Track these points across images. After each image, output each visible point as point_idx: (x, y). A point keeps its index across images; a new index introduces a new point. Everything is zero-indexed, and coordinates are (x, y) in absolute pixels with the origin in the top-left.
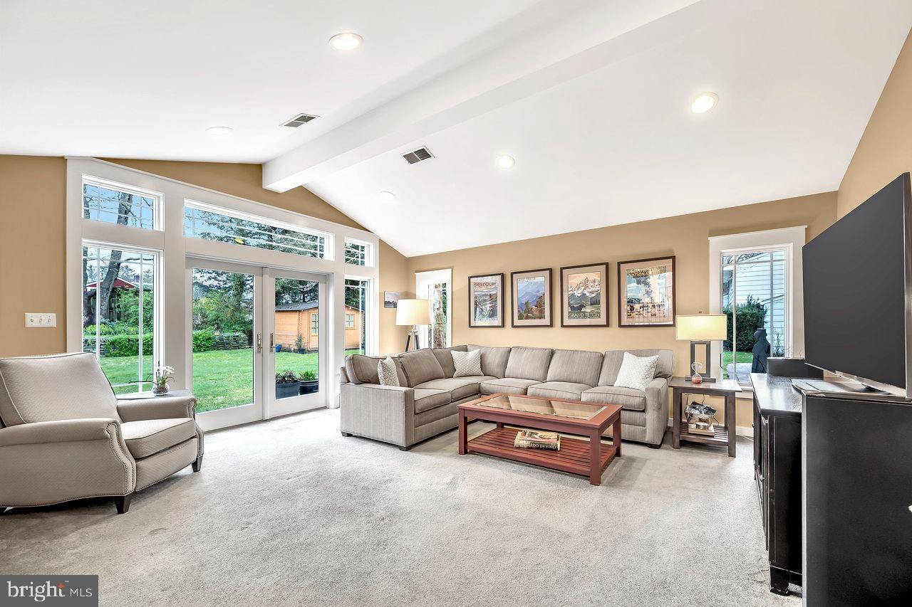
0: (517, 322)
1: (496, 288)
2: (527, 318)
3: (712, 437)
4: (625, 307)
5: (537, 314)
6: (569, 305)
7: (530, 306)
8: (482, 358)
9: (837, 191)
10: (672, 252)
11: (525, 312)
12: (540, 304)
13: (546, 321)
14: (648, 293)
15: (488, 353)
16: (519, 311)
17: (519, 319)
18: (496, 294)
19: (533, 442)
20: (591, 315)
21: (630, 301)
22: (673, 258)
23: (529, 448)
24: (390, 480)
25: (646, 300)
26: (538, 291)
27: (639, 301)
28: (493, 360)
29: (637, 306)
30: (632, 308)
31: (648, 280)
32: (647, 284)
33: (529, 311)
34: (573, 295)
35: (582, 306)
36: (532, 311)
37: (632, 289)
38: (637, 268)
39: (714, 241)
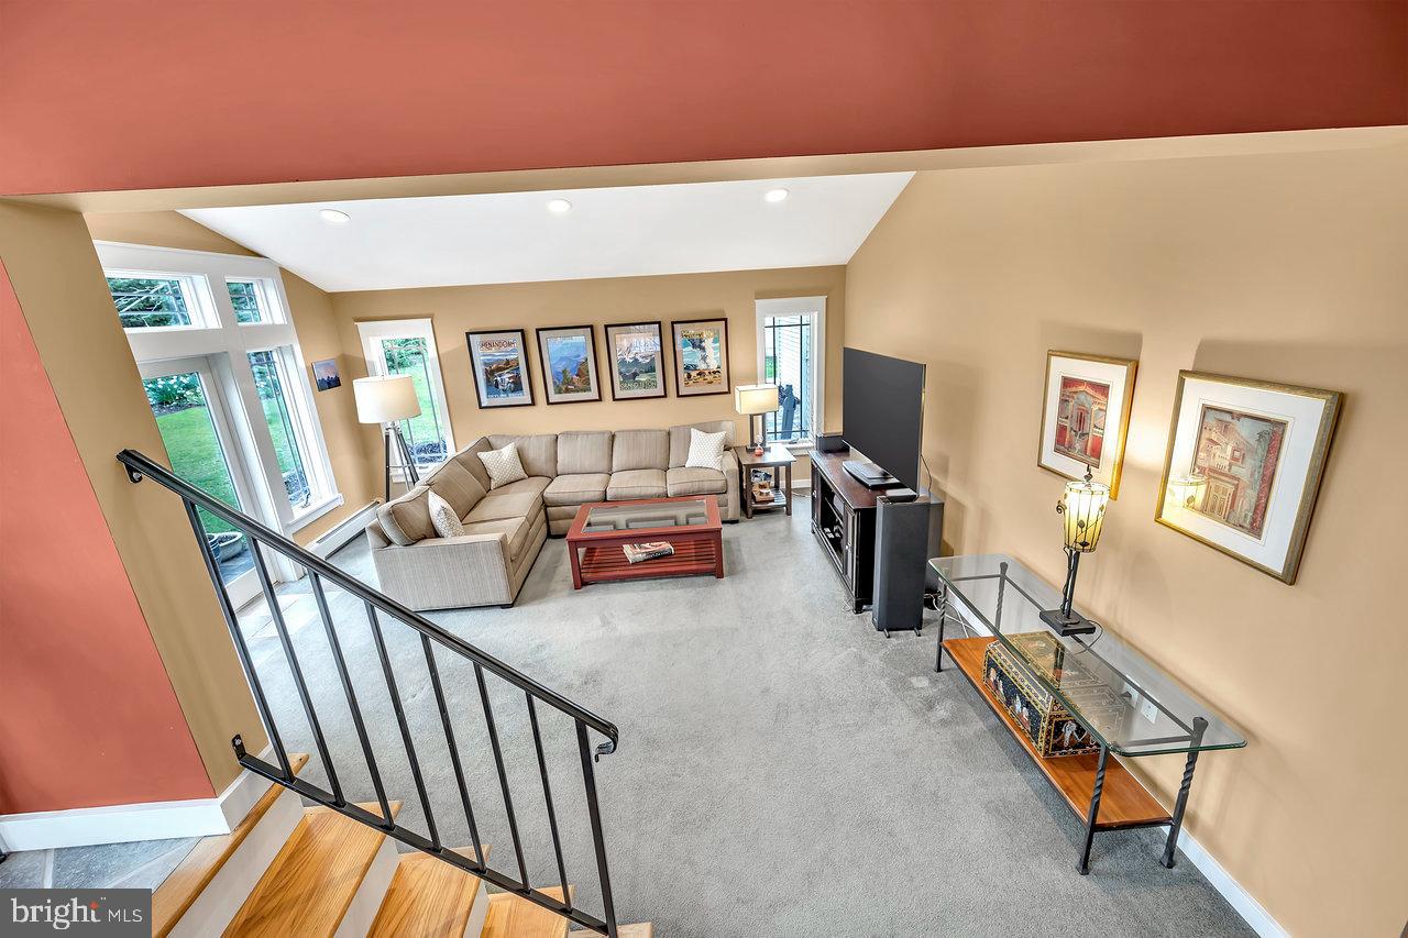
0: (554, 398)
1: (514, 350)
2: (567, 391)
3: (773, 501)
4: (682, 375)
5: (580, 385)
6: (620, 373)
7: (569, 376)
8: (520, 454)
9: (845, 266)
10: (723, 311)
11: (564, 383)
12: (582, 372)
13: (594, 394)
14: (704, 358)
15: (526, 445)
16: (555, 383)
17: (556, 393)
18: (517, 359)
19: (649, 553)
20: (647, 385)
21: (687, 368)
22: (725, 320)
23: (645, 560)
24: (540, 647)
25: (702, 366)
26: (579, 356)
27: (695, 368)
28: (538, 455)
29: (694, 374)
30: (689, 376)
31: (703, 344)
32: (703, 349)
33: (571, 382)
34: (623, 361)
35: (635, 375)
36: (573, 382)
37: (688, 355)
38: (692, 330)
39: (759, 303)
